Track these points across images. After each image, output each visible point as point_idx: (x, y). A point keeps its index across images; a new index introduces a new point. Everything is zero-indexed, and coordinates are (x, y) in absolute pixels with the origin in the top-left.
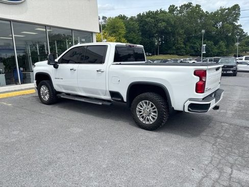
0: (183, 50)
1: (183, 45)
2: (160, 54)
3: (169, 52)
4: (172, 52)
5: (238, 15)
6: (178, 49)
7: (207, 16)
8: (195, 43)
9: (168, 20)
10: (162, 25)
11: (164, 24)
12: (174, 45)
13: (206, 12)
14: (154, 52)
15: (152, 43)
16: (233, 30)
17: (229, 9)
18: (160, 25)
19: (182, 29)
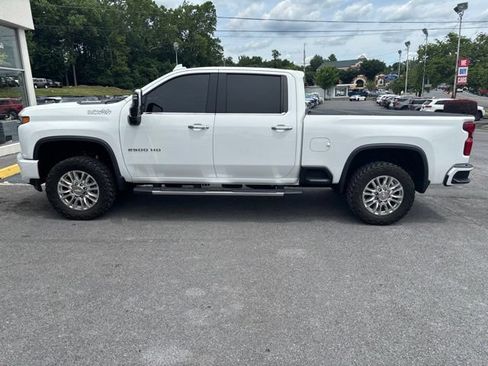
0: (127, 78)
1: (126, 69)
2: (79, 84)
3: (99, 80)
4: (105, 81)
5: (213, 20)
6: (117, 75)
7: (164, 15)
8: (148, 65)
9: (90, 11)
10: (77, 21)
11: (82, 19)
12: (108, 65)
13: (162, 7)
14: (64, 79)
15: (58, 59)
16: (209, 47)
17: (197, 7)
18: (74, 21)
19: (120, 33)
